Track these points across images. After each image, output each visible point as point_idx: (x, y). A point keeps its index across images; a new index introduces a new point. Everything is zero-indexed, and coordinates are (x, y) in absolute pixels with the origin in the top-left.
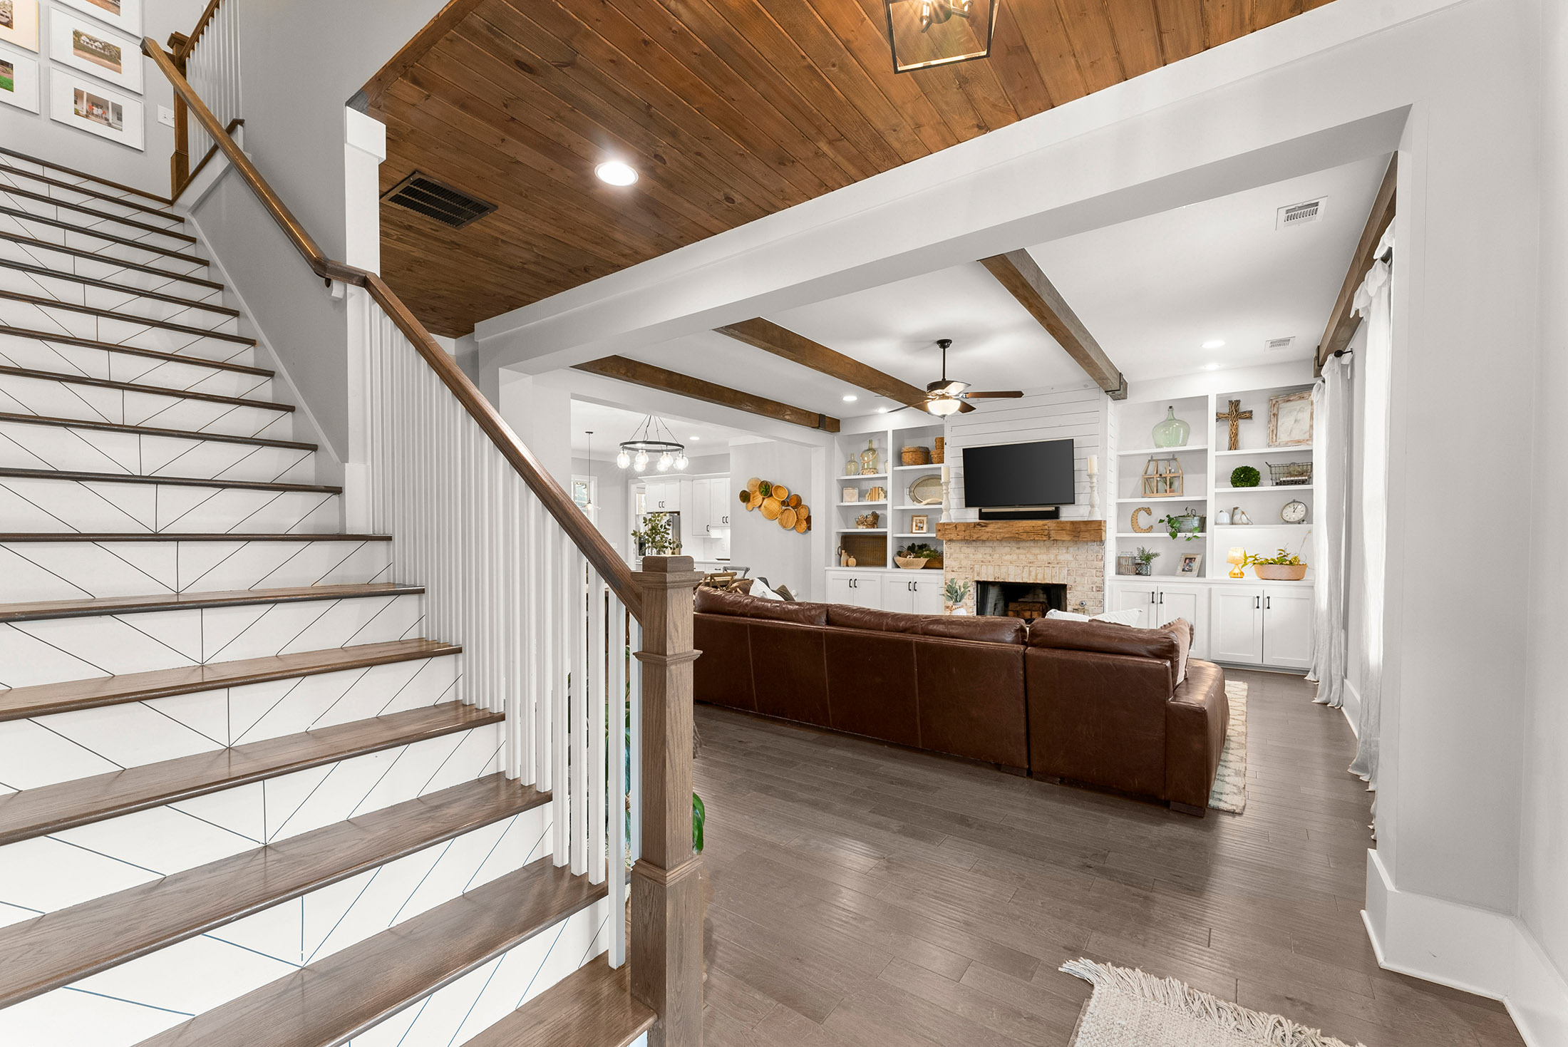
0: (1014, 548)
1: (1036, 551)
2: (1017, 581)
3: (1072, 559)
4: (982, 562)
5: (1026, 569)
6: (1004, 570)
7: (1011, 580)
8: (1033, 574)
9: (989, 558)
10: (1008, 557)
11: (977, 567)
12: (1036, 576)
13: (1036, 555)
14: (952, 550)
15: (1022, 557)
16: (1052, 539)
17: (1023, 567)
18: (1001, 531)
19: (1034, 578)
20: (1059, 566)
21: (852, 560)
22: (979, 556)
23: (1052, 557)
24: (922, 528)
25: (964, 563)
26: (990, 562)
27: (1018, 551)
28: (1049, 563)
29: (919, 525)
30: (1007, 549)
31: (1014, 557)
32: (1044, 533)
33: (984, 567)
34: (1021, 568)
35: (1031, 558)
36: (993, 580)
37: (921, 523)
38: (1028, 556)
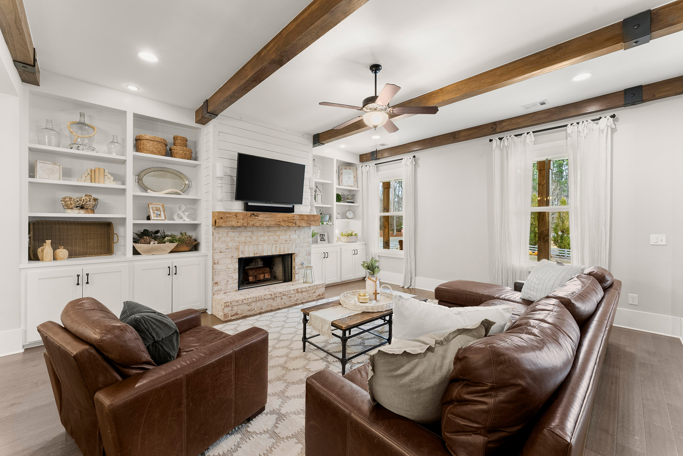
0: (266, 232)
1: (279, 233)
2: (269, 254)
3: (297, 237)
4: (245, 243)
5: (274, 246)
6: (260, 247)
7: (265, 254)
8: (278, 248)
9: (249, 240)
10: (262, 238)
11: (241, 247)
12: (280, 249)
13: (279, 236)
14: (220, 235)
15: (271, 238)
16: (297, 225)
17: (272, 244)
18: (269, 219)
19: (279, 251)
20: (291, 242)
21: (63, 252)
22: (242, 239)
23: (288, 236)
24: (160, 215)
25: (231, 244)
26: (250, 242)
27: (268, 234)
28: (286, 241)
29: (156, 212)
30: (262, 233)
31: (266, 238)
32: (293, 222)
33: (247, 246)
34: (271, 245)
35: (276, 238)
36: (253, 256)
37: (158, 210)
38: (274, 237)
